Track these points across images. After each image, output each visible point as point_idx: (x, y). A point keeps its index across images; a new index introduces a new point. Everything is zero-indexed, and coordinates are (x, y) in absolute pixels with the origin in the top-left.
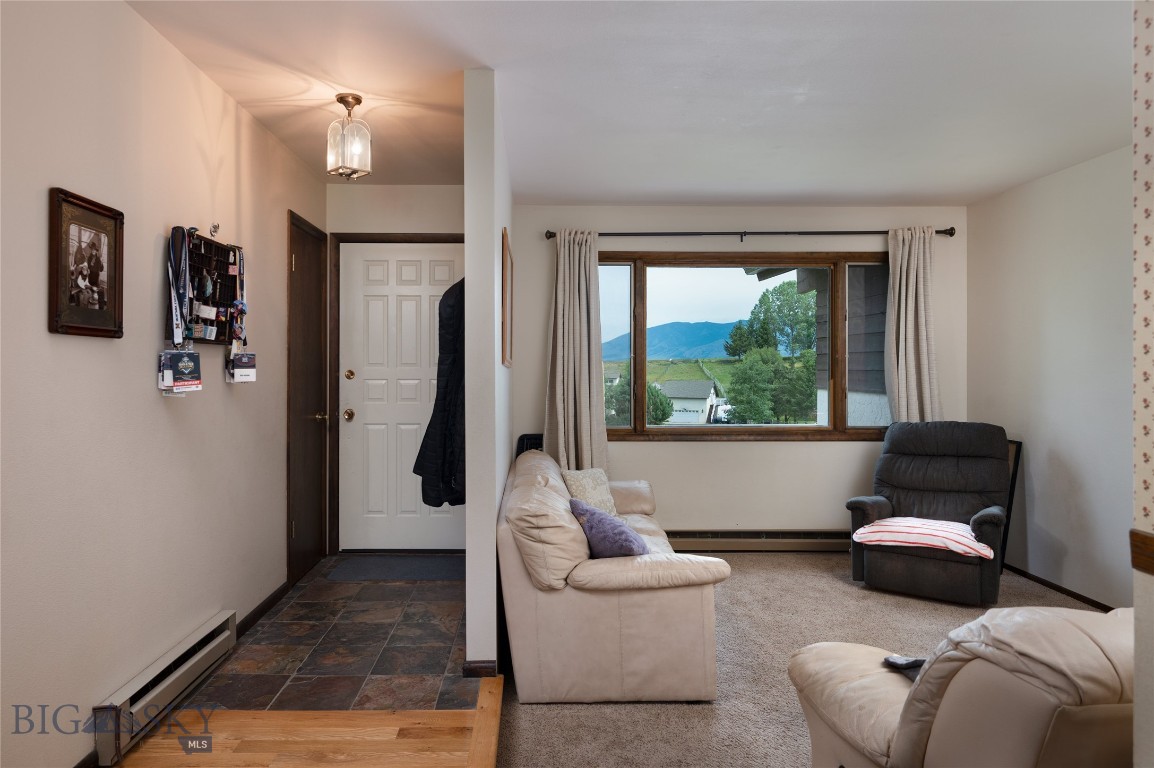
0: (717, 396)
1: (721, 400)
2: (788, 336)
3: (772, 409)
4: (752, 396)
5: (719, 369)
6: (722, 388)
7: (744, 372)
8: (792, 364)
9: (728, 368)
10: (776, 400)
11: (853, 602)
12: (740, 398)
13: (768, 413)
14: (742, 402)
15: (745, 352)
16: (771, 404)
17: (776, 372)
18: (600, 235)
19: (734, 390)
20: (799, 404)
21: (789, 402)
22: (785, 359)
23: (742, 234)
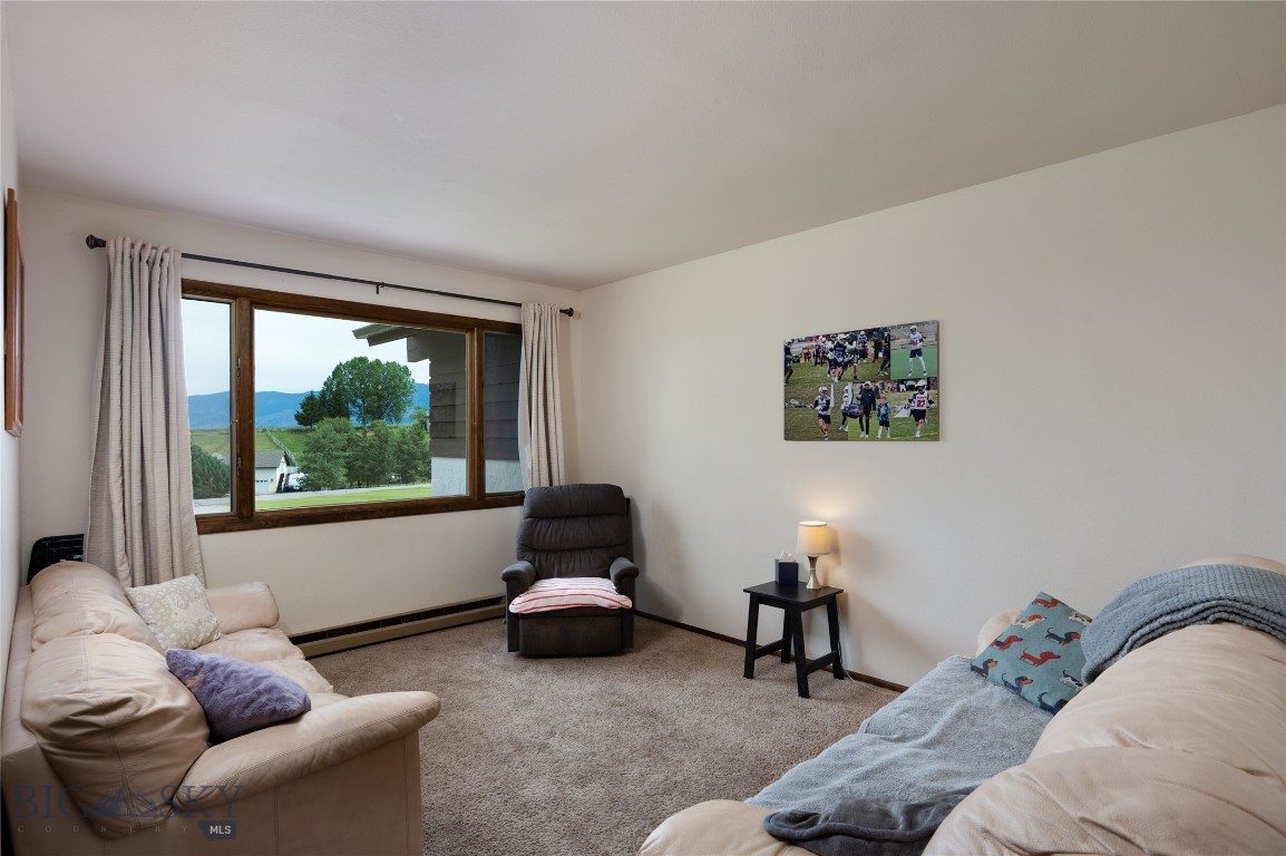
0: (288, 464)
1: (292, 469)
2: (359, 407)
3: (344, 475)
4: (326, 464)
5: (290, 438)
6: (292, 456)
7: (317, 441)
8: (365, 432)
9: (299, 436)
10: (349, 467)
11: (515, 677)
12: (312, 466)
13: (342, 479)
14: (315, 470)
15: (317, 421)
16: (344, 471)
17: (350, 440)
18: (184, 255)
19: (306, 458)
20: (371, 470)
21: (362, 468)
22: (357, 429)
23: (379, 285)
